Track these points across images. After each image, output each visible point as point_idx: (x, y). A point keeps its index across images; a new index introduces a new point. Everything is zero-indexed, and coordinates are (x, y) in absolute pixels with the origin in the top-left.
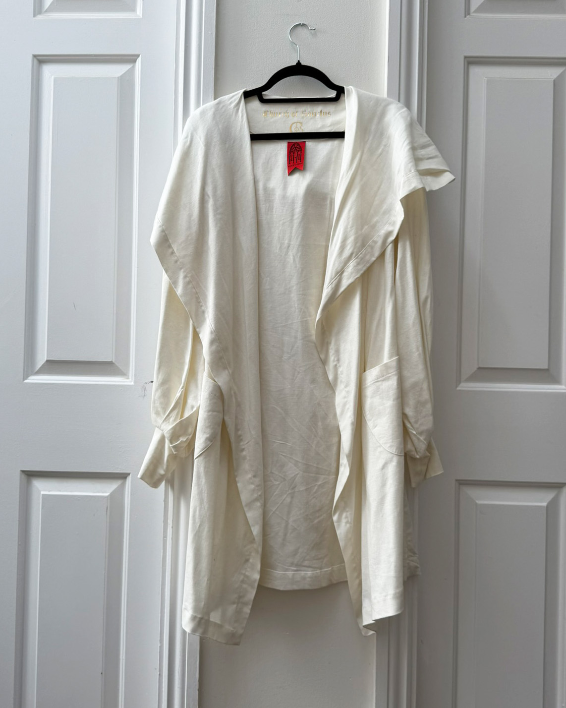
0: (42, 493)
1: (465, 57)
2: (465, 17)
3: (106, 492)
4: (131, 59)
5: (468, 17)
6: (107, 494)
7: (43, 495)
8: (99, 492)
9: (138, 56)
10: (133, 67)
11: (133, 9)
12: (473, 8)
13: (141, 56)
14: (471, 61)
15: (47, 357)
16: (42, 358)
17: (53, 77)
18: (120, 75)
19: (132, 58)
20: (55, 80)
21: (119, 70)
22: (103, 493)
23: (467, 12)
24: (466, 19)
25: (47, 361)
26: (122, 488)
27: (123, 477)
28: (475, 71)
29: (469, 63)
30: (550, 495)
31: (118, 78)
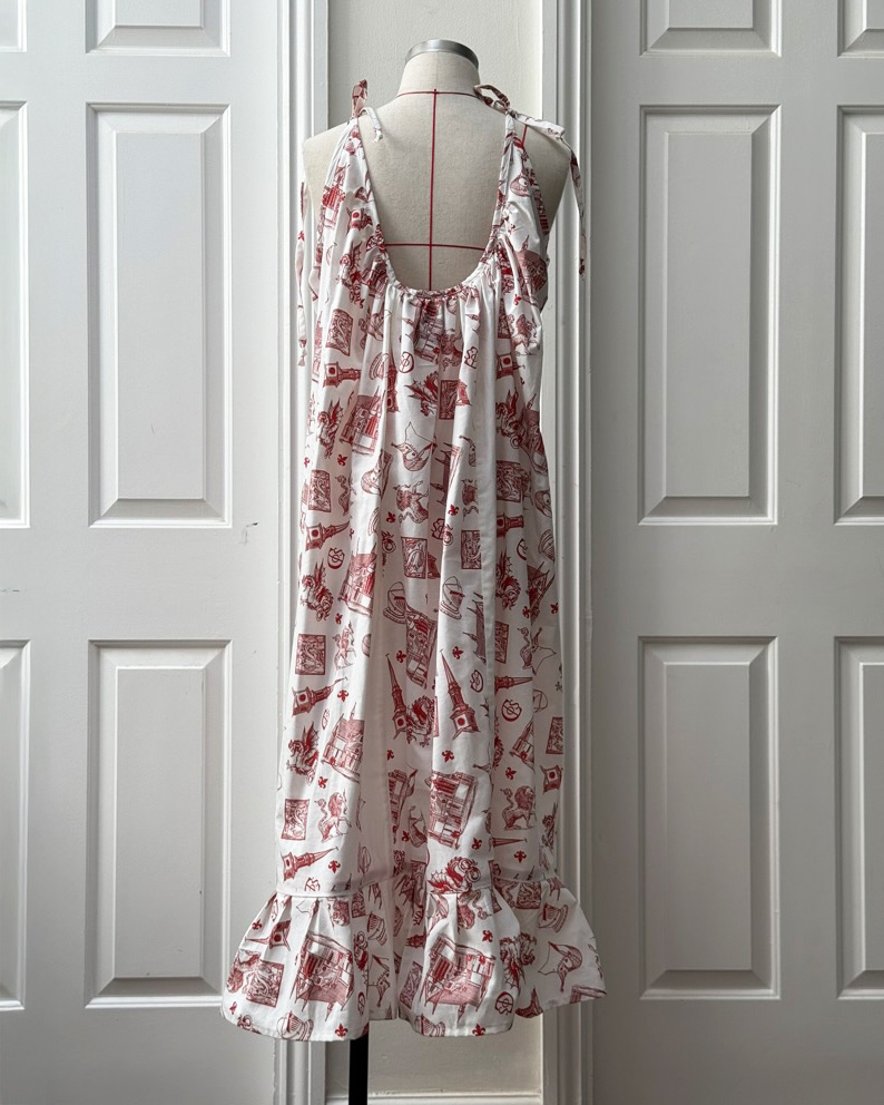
0: (117, 668)
1: (642, 107)
2: (641, 54)
3: (200, 665)
5: (644, 53)
6: (202, 667)
7: (119, 671)
8: (191, 665)
9: (226, 106)
10: (220, 121)
11: (217, 43)
12: (651, 41)
13: (230, 106)
14: (649, 111)
15: (119, 495)
16: (110, 496)
17: (114, 133)
18: (203, 131)
19: (218, 108)
20: (117, 135)
21: (202, 124)
22: (197, 665)
23: (644, 47)
24: (642, 56)
25: (119, 500)
26: (220, 659)
27: (221, 645)
28: (655, 123)
29: (646, 114)
30: (754, 653)
31: (201, 134)
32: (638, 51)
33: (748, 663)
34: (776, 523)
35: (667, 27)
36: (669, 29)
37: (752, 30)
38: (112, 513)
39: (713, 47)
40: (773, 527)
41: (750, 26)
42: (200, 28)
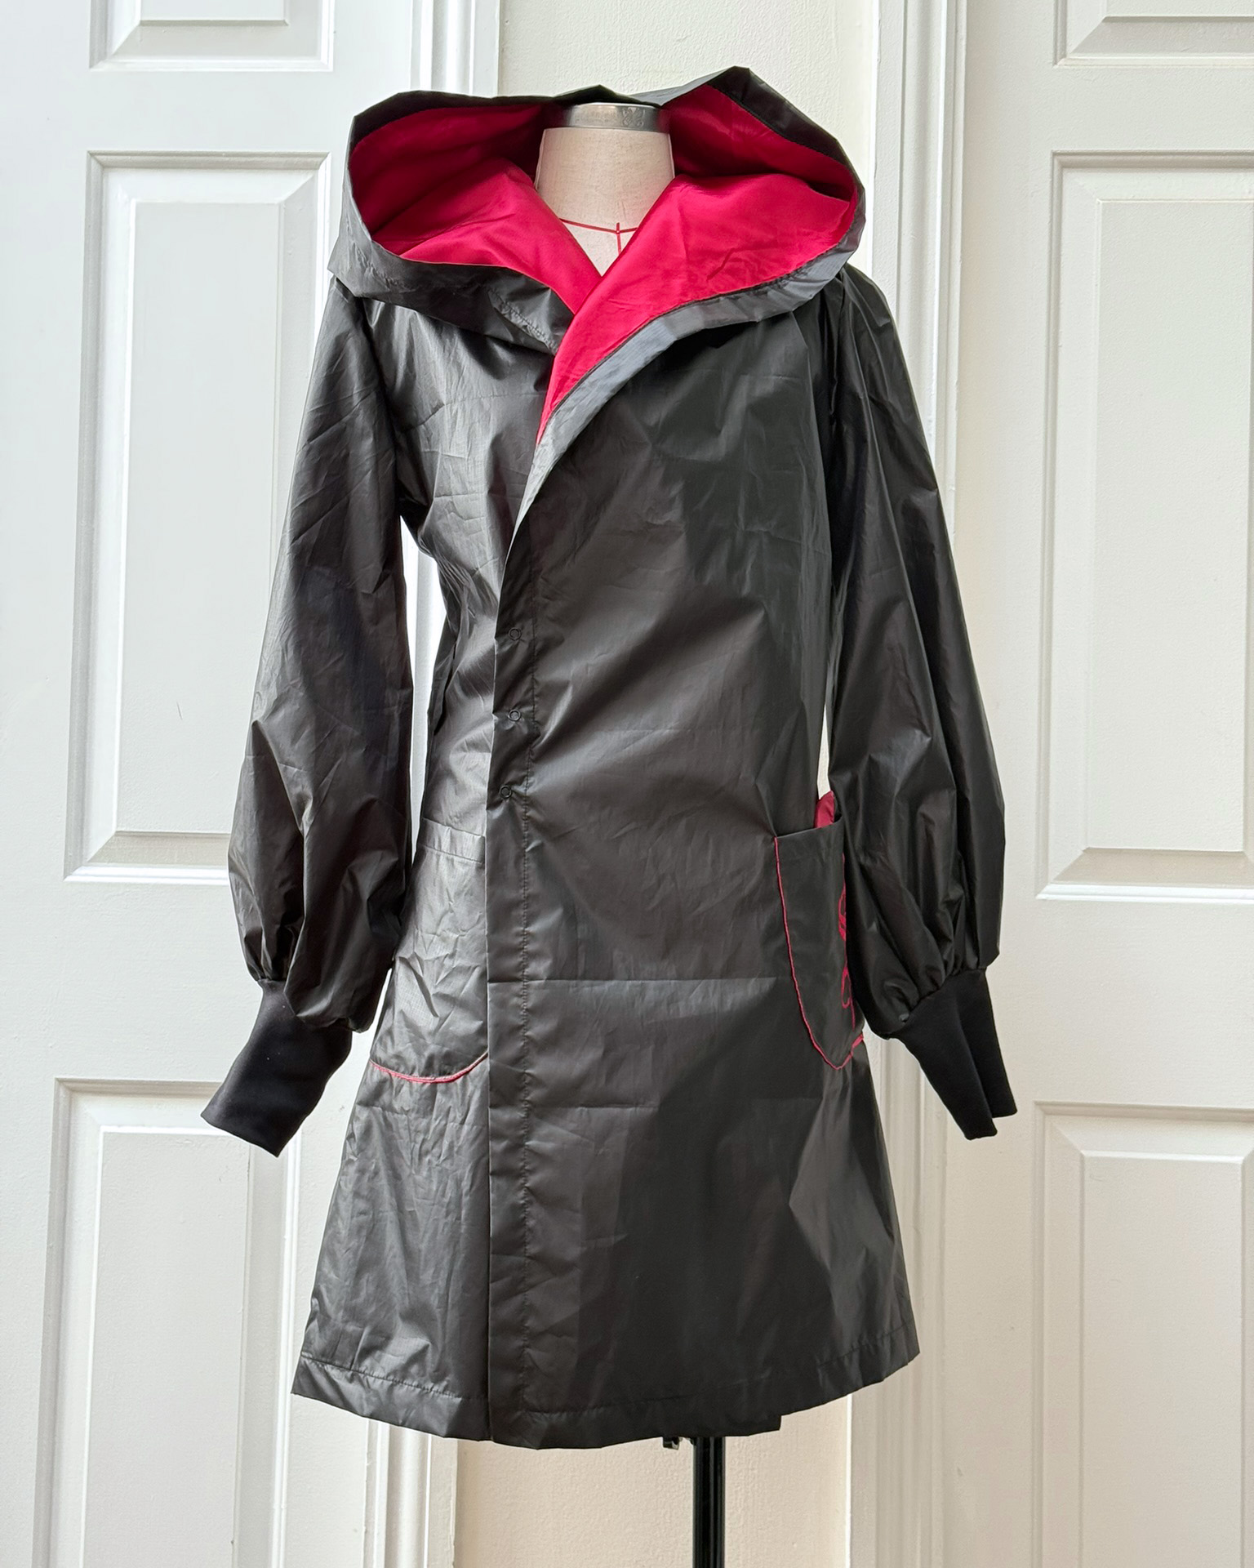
0: (103, 1129)
1: (1055, 154)
2: (1055, 63)
4: (307, 163)
5: (1061, 62)
7: (105, 1133)
9: (325, 156)
10: (313, 180)
11: (312, 50)
12: (1073, 42)
13: (329, 155)
14: (1068, 162)
15: (118, 826)
16: (103, 827)
17: (133, 203)
18: (283, 198)
19: (309, 160)
20: (139, 207)
21: (282, 187)
23: (1060, 51)
24: (1056, 67)
25: (118, 834)
28: (1076, 183)
29: (1064, 166)
30: (1250, 1140)
31: (280, 205)
32: (1050, 57)
35: (1102, 16)
36: (1107, 20)
38: (107, 855)
42: (283, 23)
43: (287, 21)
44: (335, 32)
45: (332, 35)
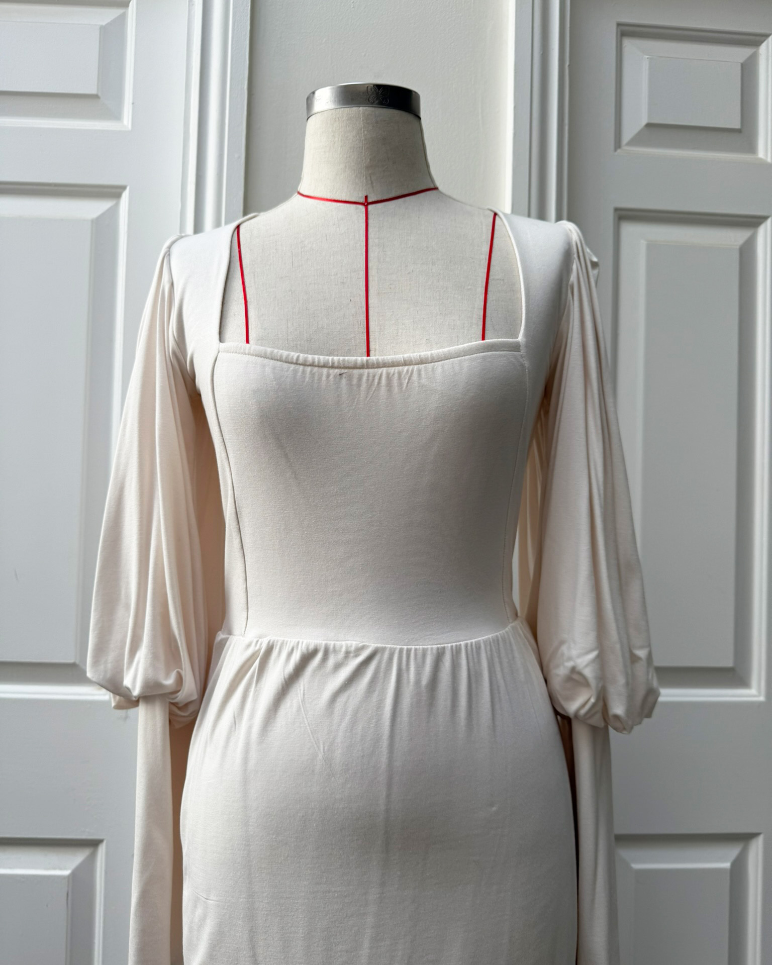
1: (616, 210)
2: (615, 150)
3: (65, 869)
4: (113, 192)
5: (619, 151)
6: (67, 873)
8: (54, 869)
9: (124, 188)
10: (117, 205)
11: (117, 116)
12: (627, 136)
13: (128, 188)
14: (624, 215)
18: (95, 215)
19: (114, 190)
21: (94, 208)
22: (61, 869)
23: (618, 145)
24: (616, 153)
26: (90, 861)
27: (94, 844)
28: (630, 230)
29: (620, 218)
30: (733, 851)
31: (92, 221)
32: (612, 147)
33: (727, 865)
34: (762, 698)
35: (644, 122)
36: (649, 126)
37: (739, 131)
39: (694, 148)
40: (759, 704)
41: (737, 125)
42: (95, 97)
43: (100, 94)
44: (133, 103)
45: (131, 106)
